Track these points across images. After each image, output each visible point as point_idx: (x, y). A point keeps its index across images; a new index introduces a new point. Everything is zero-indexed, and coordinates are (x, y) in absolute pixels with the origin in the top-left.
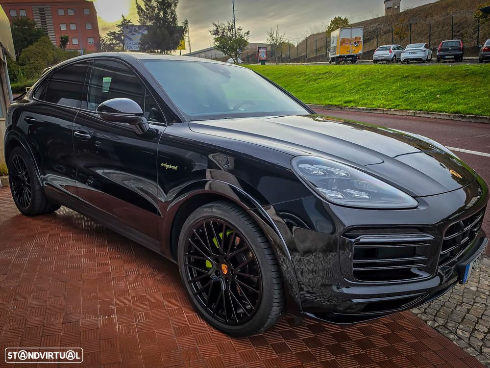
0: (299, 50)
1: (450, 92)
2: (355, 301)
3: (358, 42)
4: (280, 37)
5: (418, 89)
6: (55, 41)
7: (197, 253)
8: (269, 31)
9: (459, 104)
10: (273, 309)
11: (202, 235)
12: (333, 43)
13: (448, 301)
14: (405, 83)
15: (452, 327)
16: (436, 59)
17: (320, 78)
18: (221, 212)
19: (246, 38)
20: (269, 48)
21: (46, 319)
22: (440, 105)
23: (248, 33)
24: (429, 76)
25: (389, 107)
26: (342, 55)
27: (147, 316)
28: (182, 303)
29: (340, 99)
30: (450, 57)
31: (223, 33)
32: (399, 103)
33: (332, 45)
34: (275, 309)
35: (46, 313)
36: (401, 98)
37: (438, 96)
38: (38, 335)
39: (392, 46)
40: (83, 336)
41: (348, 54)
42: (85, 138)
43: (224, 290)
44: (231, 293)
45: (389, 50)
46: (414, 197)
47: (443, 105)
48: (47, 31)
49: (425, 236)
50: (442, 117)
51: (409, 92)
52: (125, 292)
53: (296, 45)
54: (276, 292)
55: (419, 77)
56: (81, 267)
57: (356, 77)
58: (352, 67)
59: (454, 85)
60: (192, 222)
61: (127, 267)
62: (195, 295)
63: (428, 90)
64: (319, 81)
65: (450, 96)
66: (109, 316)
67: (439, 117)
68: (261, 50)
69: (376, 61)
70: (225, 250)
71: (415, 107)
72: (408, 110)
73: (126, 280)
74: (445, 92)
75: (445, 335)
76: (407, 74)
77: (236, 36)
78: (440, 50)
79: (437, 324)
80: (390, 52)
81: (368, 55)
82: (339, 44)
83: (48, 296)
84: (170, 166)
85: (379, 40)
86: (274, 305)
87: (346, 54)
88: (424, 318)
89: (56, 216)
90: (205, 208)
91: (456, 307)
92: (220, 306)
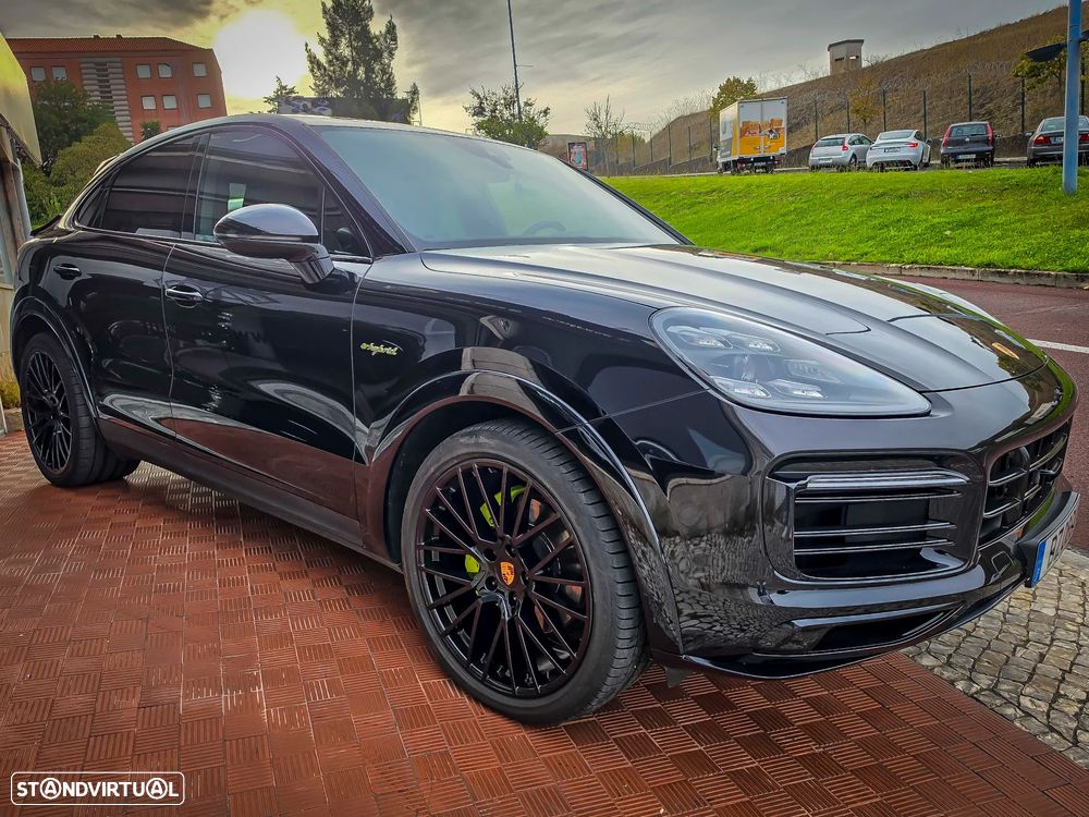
0: (655, 149)
1: (972, 223)
2: (801, 623)
3: (777, 130)
4: (614, 118)
5: (906, 220)
6: (131, 134)
7: (445, 540)
8: (591, 109)
9: (991, 248)
10: (619, 653)
11: (457, 500)
12: (724, 133)
13: (997, 638)
14: (879, 207)
15: (1008, 691)
16: (939, 162)
17: (700, 203)
18: (497, 441)
19: (541, 121)
20: (591, 145)
21: (100, 700)
22: (954, 251)
23: (546, 112)
24: (930, 193)
25: (847, 257)
26: (744, 156)
27: (334, 687)
28: (412, 658)
29: (743, 243)
30: (969, 157)
31: (493, 111)
32: (866, 250)
33: (722, 137)
34: (624, 656)
35: (99, 688)
36: (869, 239)
37: (948, 233)
38: (80, 735)
39: (848, 137)
40: (186, 734)
41: (757, 155)
42: (190, 301)
43: (507, 619)
44: (523, 626)
45: (843, 144)
46: (920, 392)
47: (959, 250)
48: (114, 113)
49: (948, 476)
50: (958, 276)
51: (887, 226)
52: (282, 639)
53: (647, 140)
54: (625, 614)
55: (907, 197)
56: (183, 590)
57: (775, 199)
58: (766, 178)
59: (979, 209)
60: (432, 470)
61: (287, 585)
62: (442, 636)
63: (926, 220)
64: (697, 208)
65: (973, 231)
66: (246, 691)
67: (953, 275)
68: (576, 149)
69: (815, 168)
70: (508, 529)
71: (901, 256)
72: (885, 262)
73: (285, 613)
74: (962, 225)
75: (996, 709)
76: (881, 191)
77: (520, 118)
78: (947, 144)
79: (975, 688)
80: (845, 148)
81: (798, 157)
82: (738, 134)
83: (105, 649)
84: (381, 349)
85: (821, 125)
86: (620, 644)
87: (752, 155)
88: (946, 675)
89: (127, 487)
90: (462, 436)
91: (1015, 649)
92: (499, 657)
